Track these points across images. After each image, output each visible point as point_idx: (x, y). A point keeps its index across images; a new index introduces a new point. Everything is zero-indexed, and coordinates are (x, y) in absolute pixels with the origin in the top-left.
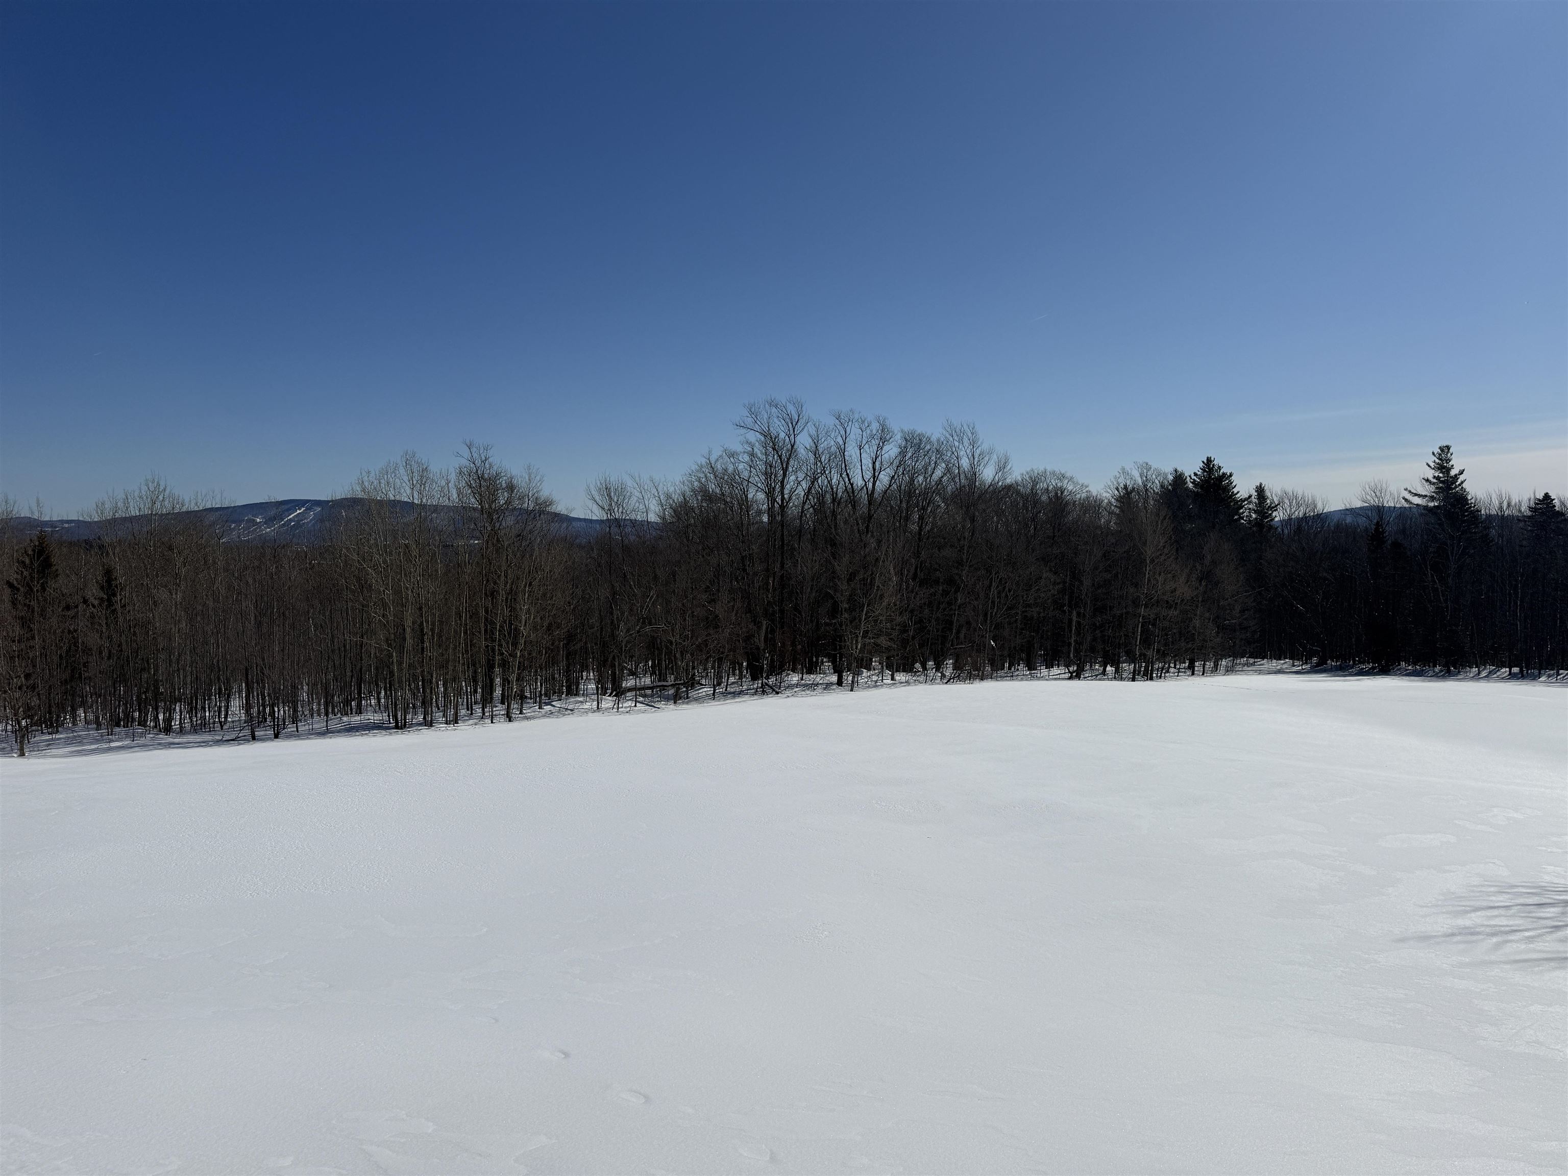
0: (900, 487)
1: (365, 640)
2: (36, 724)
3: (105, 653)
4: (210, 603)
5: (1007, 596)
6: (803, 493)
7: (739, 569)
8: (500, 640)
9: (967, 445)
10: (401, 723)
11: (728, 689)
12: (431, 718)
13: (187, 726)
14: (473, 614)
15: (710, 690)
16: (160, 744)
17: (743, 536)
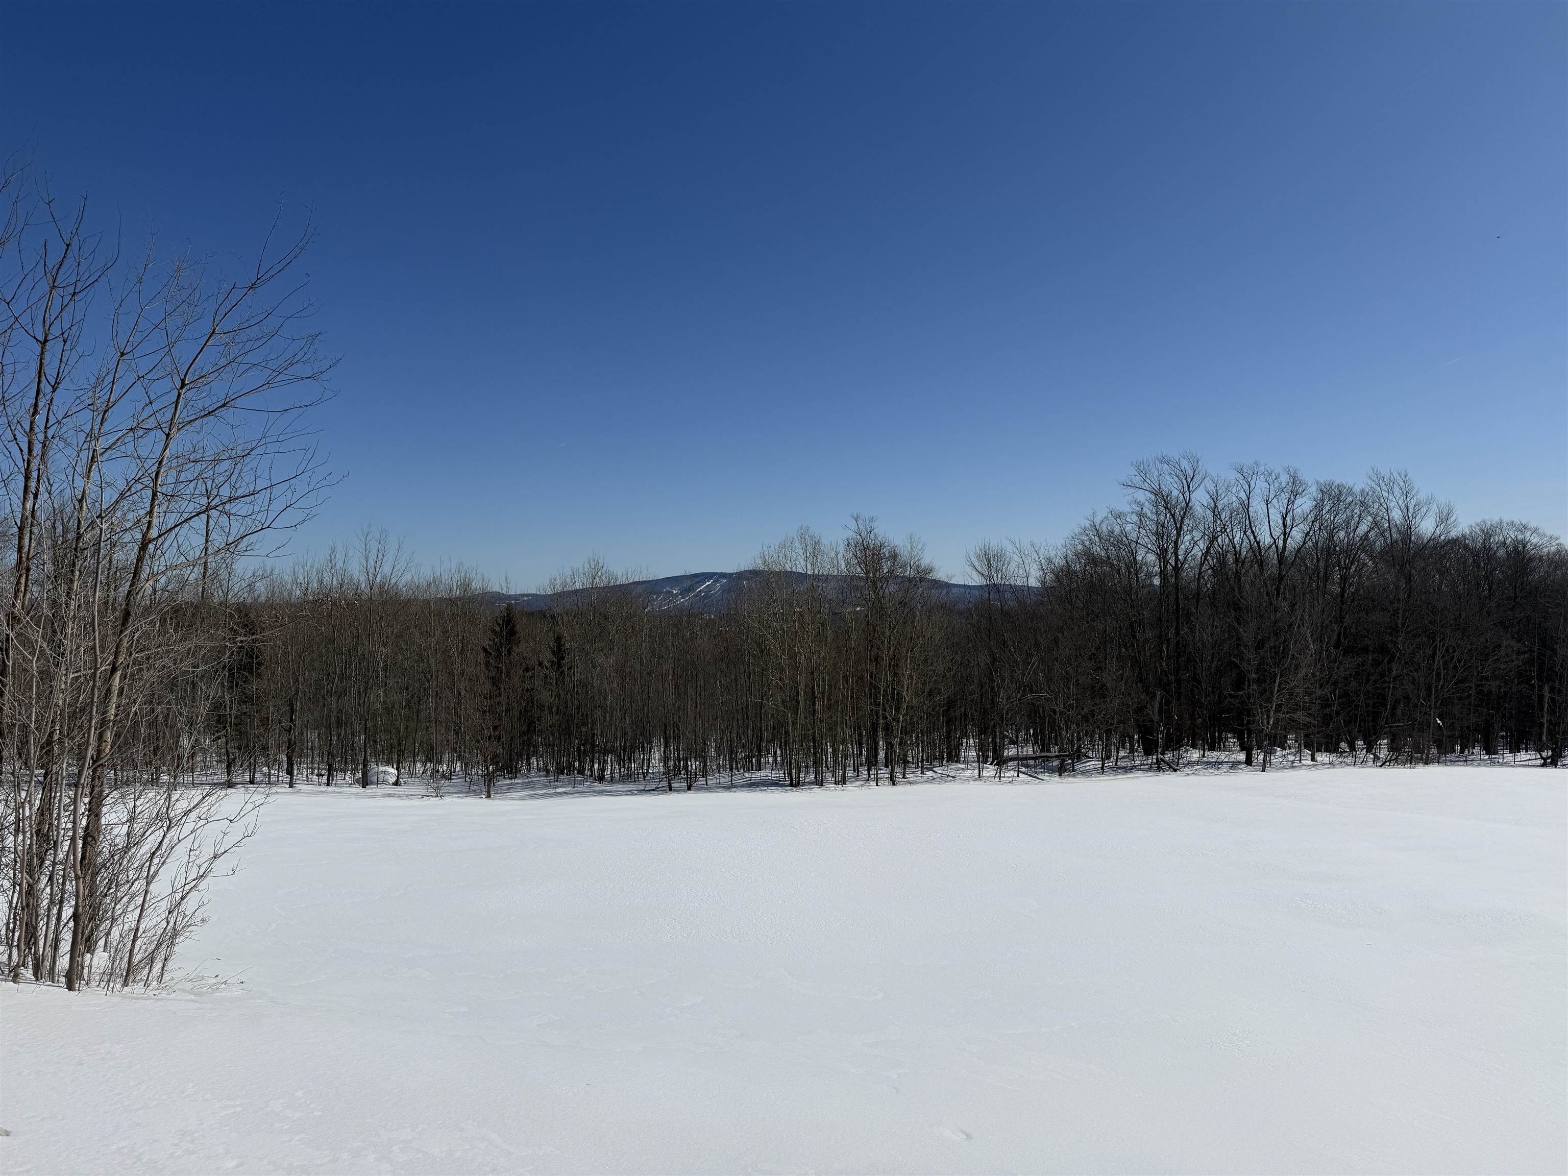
0: (1317, 544)
1: (764, 702)
2: (500, 770)
3: (554, 709)
4: (638, 667)
5: (1455, 667)
6: (1200, 554)
7: (1127, 636)
8: (883, 705)
9: (1399, 495)
10: (795, 781)
11: (1119, 763)
12: (822, 778)
13: (617, 775)
14: (858, 678)
15: (1099, 764)
16: (594, 791)
17: (1132, 600)
